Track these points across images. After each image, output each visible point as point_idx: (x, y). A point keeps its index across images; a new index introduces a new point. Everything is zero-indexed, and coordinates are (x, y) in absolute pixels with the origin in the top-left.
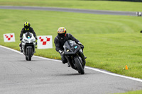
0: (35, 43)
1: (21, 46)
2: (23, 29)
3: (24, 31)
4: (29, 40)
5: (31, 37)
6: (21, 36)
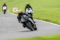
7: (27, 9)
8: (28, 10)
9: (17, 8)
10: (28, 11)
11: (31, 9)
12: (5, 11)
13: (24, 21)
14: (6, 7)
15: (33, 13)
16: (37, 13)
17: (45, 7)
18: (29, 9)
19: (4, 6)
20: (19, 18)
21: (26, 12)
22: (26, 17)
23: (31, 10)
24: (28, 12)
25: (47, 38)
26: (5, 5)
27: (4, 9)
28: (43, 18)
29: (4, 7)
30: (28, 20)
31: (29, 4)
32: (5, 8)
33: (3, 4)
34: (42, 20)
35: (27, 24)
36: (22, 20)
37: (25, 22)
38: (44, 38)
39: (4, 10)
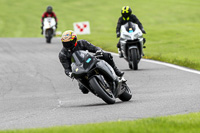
0: (141, 40)
1: (119, 46)
2: (121, 19)
3: (121, 22)
4: (132, 36)
5: (134, 30)
6: (119, 30)
7: (123, 28)
8: (128, 30)
9: (87, 23)
10: (127, 33)
11: (136, 26)
12: (50, 33)
13: (83, 70)
14: (53, 20)
15: (144, 40)
16: (154, 40)
17: (181, 20)
18: (130, 26)
19: (46, 16)
20: (66, 60)
21: (122, 36)
22: (90, 57)
23: (138, 30)
24: (127, 36)
25: (189, 122)
26: (49, 13)
27: (47, 26)
28: (175, 54)
29: (46, 19)
30: (94, 66)
31: (129, 10)
32: (49, 23)
33: (45, 11)
34: (172, 63)
35: (91, 81)
36: (76, 68)
37: (85, 74)
38: (179, 121)
39: (48, 30)
